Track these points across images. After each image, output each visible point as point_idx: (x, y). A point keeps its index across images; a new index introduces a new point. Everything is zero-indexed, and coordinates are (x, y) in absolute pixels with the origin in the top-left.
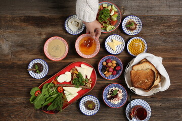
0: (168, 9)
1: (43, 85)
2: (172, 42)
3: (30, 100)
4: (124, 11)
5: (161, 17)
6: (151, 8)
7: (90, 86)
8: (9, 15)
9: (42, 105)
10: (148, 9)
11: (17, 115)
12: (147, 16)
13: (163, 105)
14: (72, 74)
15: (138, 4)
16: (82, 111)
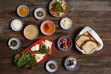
0: (98, 7)
1: (22, 53)
2: (100, 27)
3: (15, 61)
4: (71, 8)
5: (94, 12)
6: (88, 6)
7: (51, 53)
8: (2, 10)
9: (22, 64)
10: (86, 7)
11: (6, 70)
12: (85, 11)
13: (94, 65)
14: (40, 46)
15: (79, 4)
16: (48, 70)
